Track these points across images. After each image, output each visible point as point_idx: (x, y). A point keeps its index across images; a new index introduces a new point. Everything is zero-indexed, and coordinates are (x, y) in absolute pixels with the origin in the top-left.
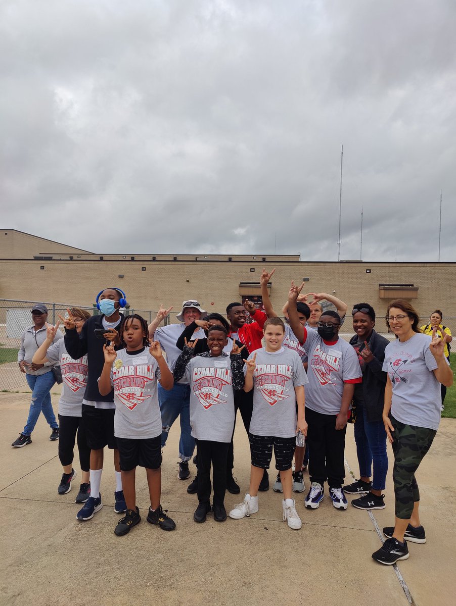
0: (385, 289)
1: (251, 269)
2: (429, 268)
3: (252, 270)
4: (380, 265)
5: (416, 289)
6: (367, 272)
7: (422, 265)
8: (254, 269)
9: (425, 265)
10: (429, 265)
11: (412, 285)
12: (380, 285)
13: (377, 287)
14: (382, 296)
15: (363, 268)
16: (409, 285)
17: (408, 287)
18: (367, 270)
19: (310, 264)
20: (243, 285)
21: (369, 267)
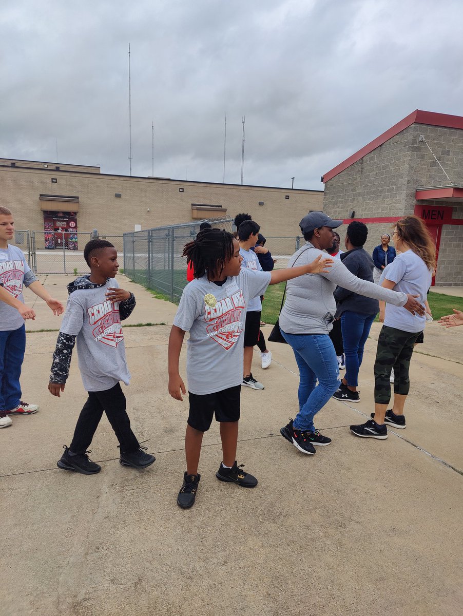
0: (198, 209)
1: (52, 179)
2: (235, 190)
3: (55, 181)
4: (193, 184)
5: (225, 211)
6: (180, 191)
7: (229, 187)
8: (56, 179)
9: (232, 187)
10: (235, 187)
11: (221, 207)
12: (193, 205)
13: (190, 207)
14: (195, 216)
15: (177, 186)
16: (219, 206)
17: (218, 208)
18: (180, 189)
19: (122, 178)
20: (43, 197)
21: (182, 185)
